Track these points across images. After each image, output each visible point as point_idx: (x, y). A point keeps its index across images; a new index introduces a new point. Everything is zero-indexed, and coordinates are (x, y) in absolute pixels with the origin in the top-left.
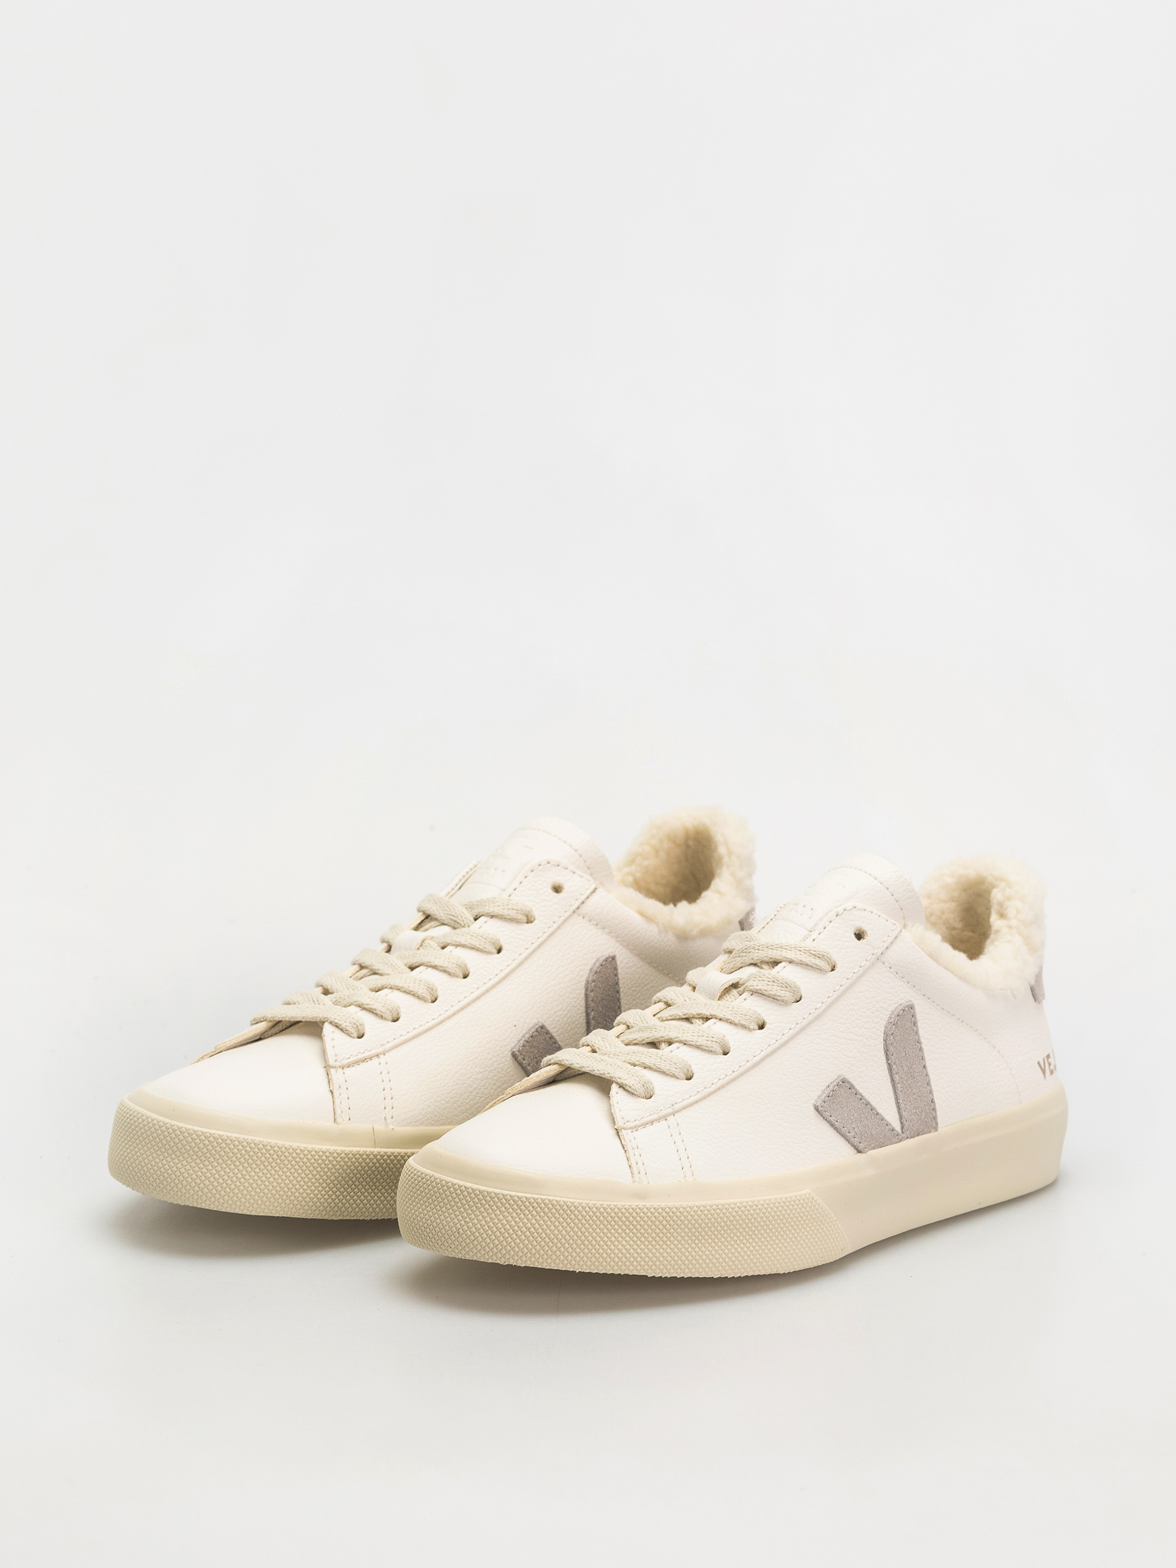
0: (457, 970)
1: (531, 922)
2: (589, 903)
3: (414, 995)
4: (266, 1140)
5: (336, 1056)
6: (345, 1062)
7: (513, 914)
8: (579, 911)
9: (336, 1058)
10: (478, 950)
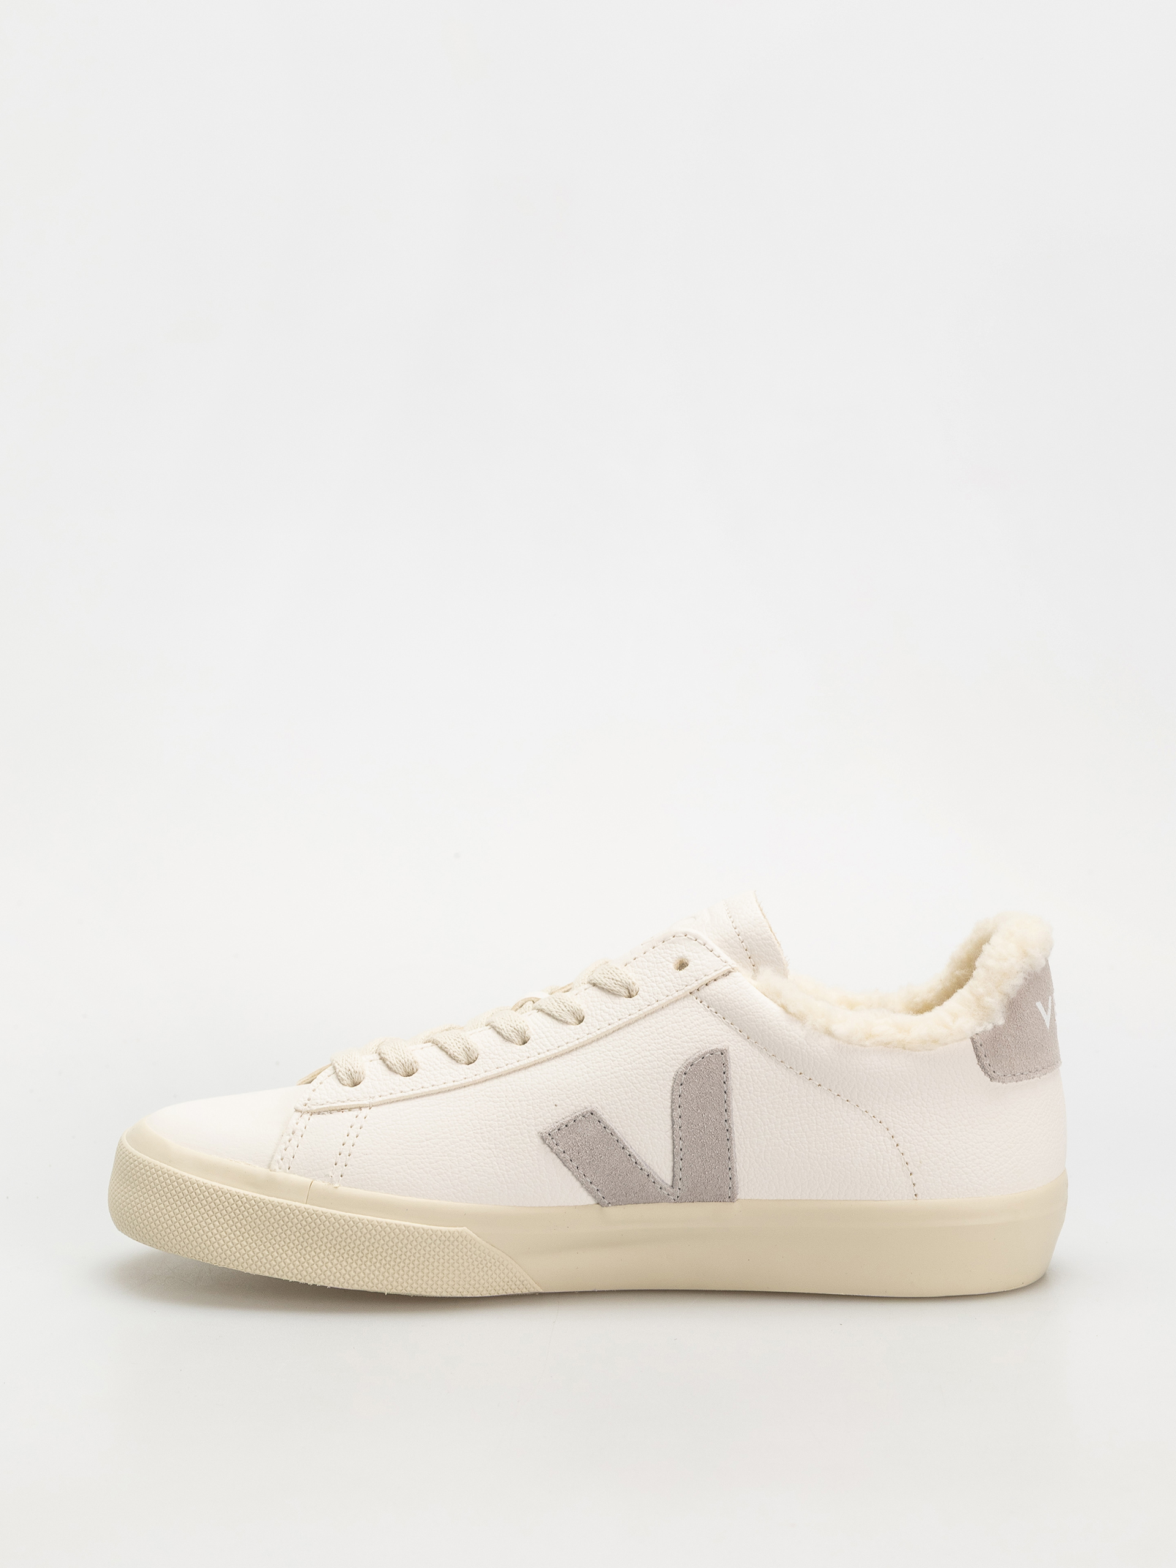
0: (512, 1034)
1: (631, 997)
2: (713, 986)
3: (447, 1053)
4: (187, 1175)
5: (309, 1100)
6: (314, 1108)
7: (611, 985)
8: (697, 994)
9: (307, 1102)
10: (553, 1017)
